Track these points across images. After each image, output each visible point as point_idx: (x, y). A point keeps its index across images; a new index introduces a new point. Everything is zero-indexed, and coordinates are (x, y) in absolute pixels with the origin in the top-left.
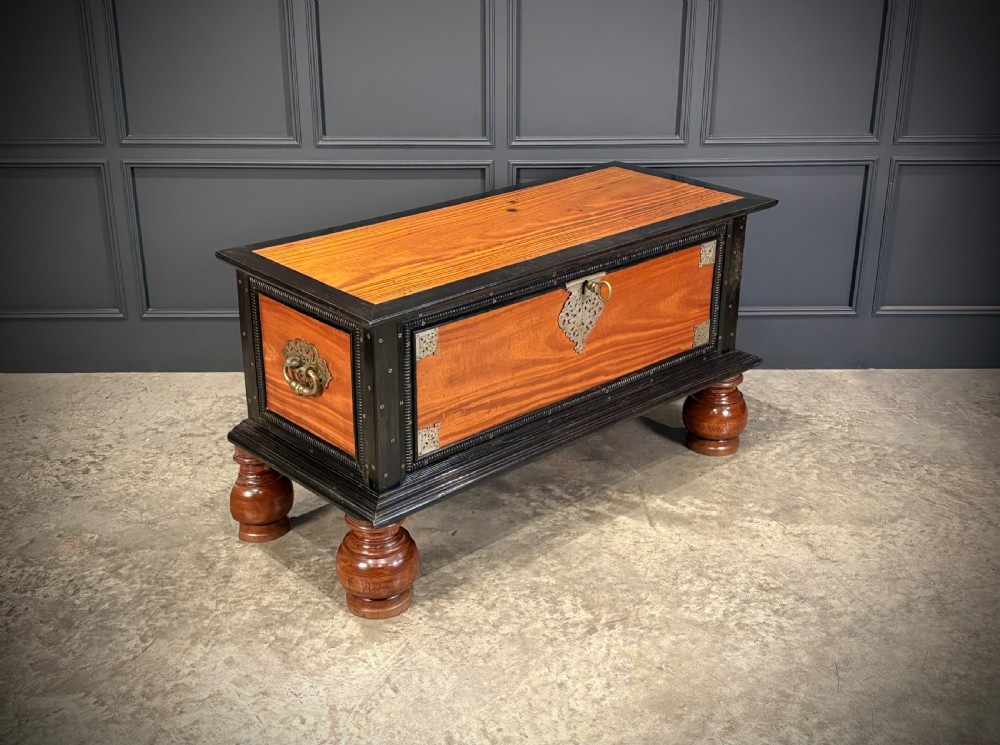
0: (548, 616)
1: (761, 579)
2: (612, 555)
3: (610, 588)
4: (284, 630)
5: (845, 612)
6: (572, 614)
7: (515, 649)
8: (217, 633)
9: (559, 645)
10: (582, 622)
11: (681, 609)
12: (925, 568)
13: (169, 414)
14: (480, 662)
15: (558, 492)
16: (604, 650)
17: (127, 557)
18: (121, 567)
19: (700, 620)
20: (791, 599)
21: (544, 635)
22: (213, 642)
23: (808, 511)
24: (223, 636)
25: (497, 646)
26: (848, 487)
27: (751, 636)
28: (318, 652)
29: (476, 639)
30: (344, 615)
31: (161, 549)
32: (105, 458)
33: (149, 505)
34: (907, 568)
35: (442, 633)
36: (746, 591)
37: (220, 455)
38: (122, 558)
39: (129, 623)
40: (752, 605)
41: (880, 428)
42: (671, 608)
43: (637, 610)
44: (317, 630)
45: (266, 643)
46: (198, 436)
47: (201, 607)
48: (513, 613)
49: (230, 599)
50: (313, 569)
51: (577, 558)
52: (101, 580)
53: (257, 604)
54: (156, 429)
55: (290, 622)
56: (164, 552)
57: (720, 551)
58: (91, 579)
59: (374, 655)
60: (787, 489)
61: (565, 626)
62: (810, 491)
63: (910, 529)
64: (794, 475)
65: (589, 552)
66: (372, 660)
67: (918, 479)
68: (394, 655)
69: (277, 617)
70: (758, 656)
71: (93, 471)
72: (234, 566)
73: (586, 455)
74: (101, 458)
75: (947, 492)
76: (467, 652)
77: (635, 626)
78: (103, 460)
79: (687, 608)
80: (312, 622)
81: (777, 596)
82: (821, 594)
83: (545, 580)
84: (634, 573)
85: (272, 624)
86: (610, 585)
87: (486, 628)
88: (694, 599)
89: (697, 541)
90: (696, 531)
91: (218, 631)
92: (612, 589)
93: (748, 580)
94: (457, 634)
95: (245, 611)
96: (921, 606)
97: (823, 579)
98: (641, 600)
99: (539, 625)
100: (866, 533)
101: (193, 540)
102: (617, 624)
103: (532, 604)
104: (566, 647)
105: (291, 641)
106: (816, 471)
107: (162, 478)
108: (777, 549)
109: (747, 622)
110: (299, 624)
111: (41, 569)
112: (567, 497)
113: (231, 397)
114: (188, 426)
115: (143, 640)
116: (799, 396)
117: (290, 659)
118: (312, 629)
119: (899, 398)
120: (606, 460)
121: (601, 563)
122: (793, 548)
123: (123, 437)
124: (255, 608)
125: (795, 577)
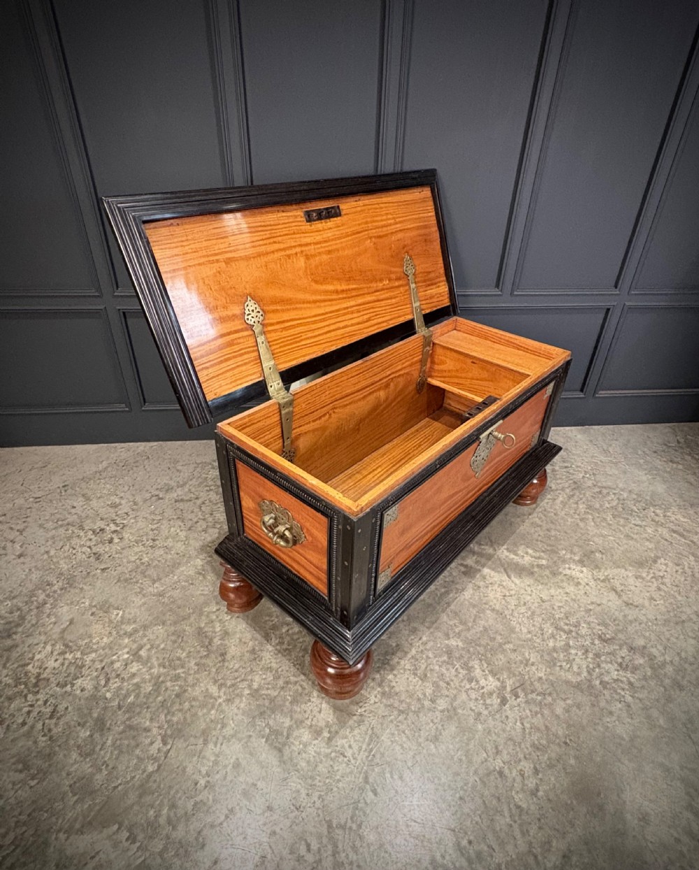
0: (468, 686)
2: (492, 611)
5: (666, 662)
6: (484, 681)
7: (454, 728)
8: (223, 727)
9: (485, 721)
10: (494, 691)
11: (557, 669)
13: (165, 480)
14: (433, 748)
16: (519, 724)
17: (145, 636)
18: (141, 648)
19: (574, 680)
20: (625, 650)
21: (471, 709)
22: (220, 739)
23: (600, 555)
24: (228, 731)
26: (615, 530)
27: (615, 696)
28: (305, 745)
29: (422, 718)
30: (318, 696)
31: (170, 624)
32: (124, 526)
33: (158, 575)
34: (684, 609)
35: (395, 713)
36: (593, 643)
38: (142, 637)
39: (151, 719)
40: (602, 658)
41: (611, 475)
42: (550, 668)
43: (528, 673)
44: (301, 717)
45: (263, 737)
46: (187, 501)
47: (208, 694)
48: (441, 683)
49: (229, 683)
50: (286, 641)
51: (470, 617)
52: (126, 665)
53: (249, 687)
54: (158, 495)
55: (278, 708)
56: (173, 628)
57: (561, 601)
58: (119, 665)
59: (350, 747)
60: (579, 535)
61: (483, 696)
62: (594, 536)
63: (668, 569)
64: (579, 521)
65: (476, 609)
66: (349, 753)
67: (652, 520)
68: (365, 745)
69: (267, 703)
71: (116, 540)
72: (226, 642)
74: (121, 525)
75: (675, 532)
76: (420, 736)
77: (533, 692)
78: (122, 528)
79: (561, 667)
80: (295, 707)
81: (615, 647)
82: (642, 643)
83: (455, 643)
84: (513, 630)
85: (264, 712)
86: (500, 645)
87: (427, 703)
88: (561, 655)
89: (543, 592)
90: (539, 581)
91: (223, 725)
92: (503, 650)
93: (590, 631)
94: (406, 713)
95: (241, 696)
97: (637, 626)
98: (527, 661)
99: (464, 696)
100: (644, 575)
101: (193, 613)
102: (519, 690)
103: (453, 672)
104: (491, 723)
105: (282, 734)
106: (590, 516)
107: (166, 544)
108: (596, 596)
109: (606, 679)
110: (285, 710)
111: (78, 655)
113: (205, 463)
114: (179, 492)
115: (164, 741)
117: (285, 758)
118: (296, 716)
121: (487, 621)
122: (605, 594)
123: (135, 504)
124: (248, 692)
125: (618, 625)
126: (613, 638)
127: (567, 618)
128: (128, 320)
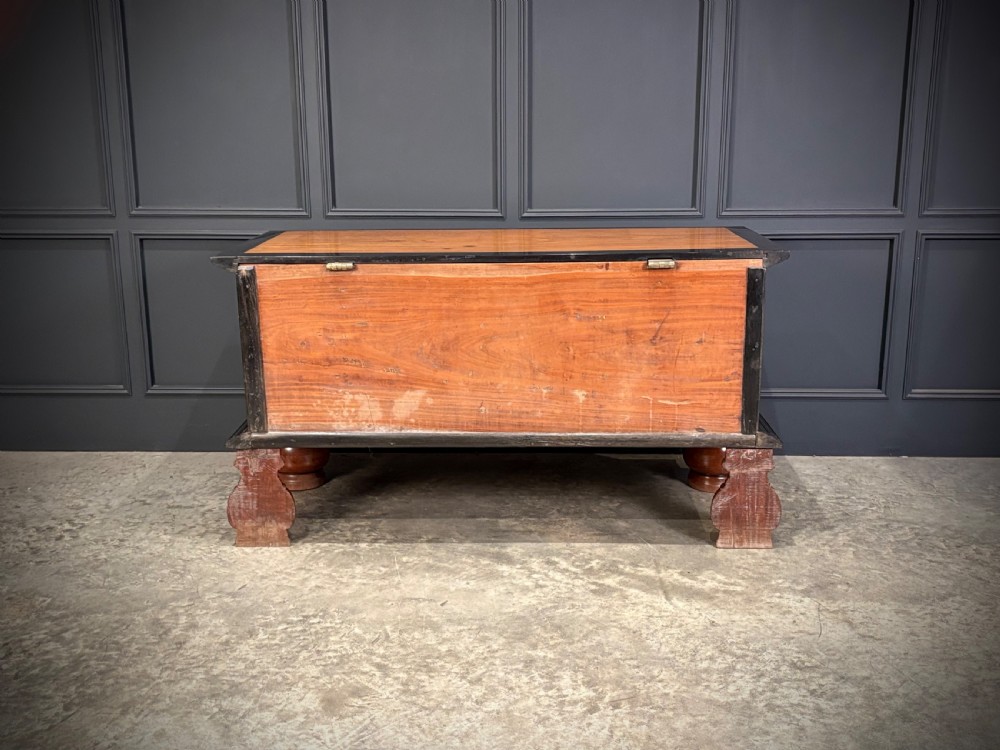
0: (542, 693)
1: (793, 657)
2: (621, 628)
3: (617, 664)
4: (231, 701)
5: (896, 694)
6: (571, 691)
7: (499, 728)
8: (153, 702)
9: (552, 725)
10: (582, 700)
11: (700, 688)
12: (987, 648)
13: (161, 488)
14: (456, 743)
15: (564, 564)
16: (606, 731)
17: (76, 621)
18: (67, 630)
19: (723, 700)
20: (831, 678)
21: (536, 714)
22: (146, 712)
23: (845, 587)
24: (160, 706)
25: (477, 725)
26: (889, 565)
27: (784, 719)
28: (265, 726)
29: (454, 716)
31: (116, 614)
32: (83, 526)
33: (115, 571)
34: (965, 648)
35: (414, 709)
36: (777, 669)
37: (204, 526)
38: (71, 622)
39: (56, 690)
40: (785, 684)
41: (919, 510)
42: (688, 686)
43: (648, 688)
44: (269, 702)
45: (207, 714)
46: (185, 507)
47: (144, 674)
48: (500, 688)
49: (178, 667)
50: (278, 638)
51: (581, 632)
52: (40, 643)
53: (207, 673)
54: (144, 501)
55: (239, 693)
56: (117, 617)
57: (746, 626)
58: (28, 643)
59: (331, 732)
60: (820, 566)
61: (562, 703)
62: (847, 568)
63: (963, 608)
64: (827, 553)
65: (595, 626)
66: (327, 737)
67: (967, 558)
68: (354, 732)
69: (226, 687)
70: (794, 742)
71: (67, 537)
72: (190, 633)
73: (597, 530)
74: (80, 526)
76: (442, 731)
77: (645, 705)
78: (81, 528)
79: (707, 687)
80: (266, 694)
81: (813, 675)
82: (865, 673)
83: (542, 654)
84: (647, 649)
85: (219, 695)
86: (616, 660)
87: (468, 704)
88: (715, 677)
89: (721, 617)
90: (718, 606)
91: (156, 700)
92: (619, 664)
93: (779, 658)
94: (431, 710)
95: (190, 679)
96: (987, 690)
97: (867, 658)
98: (653, 677)
99: (531, 702)
100: (913, 611)
101: (153, 606)
102: (623, 702)
103: (525, 679)
104: (561, 727)
105: (236, 714)
106: (851, 549)
107: (137, 545)
108: (812, 626)
109: (779, 702)
110: (250, 694)
112: (574, 569)
113: (230, 473)
114: (178, 499)
115: (67, 708)
116: (828, 479)
117: (231, 733)
118: (264, 701)
119: (936, 483)
120: (619, 535)
121: (607, 637)
122: (830, 625)
123: (107, 506)
124: (203, 676)
125: (834, 655)
126: (816, 667)
127: (746, 643)
128: (146, 252)
